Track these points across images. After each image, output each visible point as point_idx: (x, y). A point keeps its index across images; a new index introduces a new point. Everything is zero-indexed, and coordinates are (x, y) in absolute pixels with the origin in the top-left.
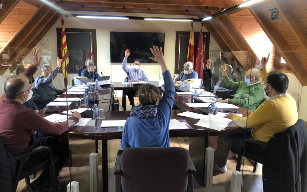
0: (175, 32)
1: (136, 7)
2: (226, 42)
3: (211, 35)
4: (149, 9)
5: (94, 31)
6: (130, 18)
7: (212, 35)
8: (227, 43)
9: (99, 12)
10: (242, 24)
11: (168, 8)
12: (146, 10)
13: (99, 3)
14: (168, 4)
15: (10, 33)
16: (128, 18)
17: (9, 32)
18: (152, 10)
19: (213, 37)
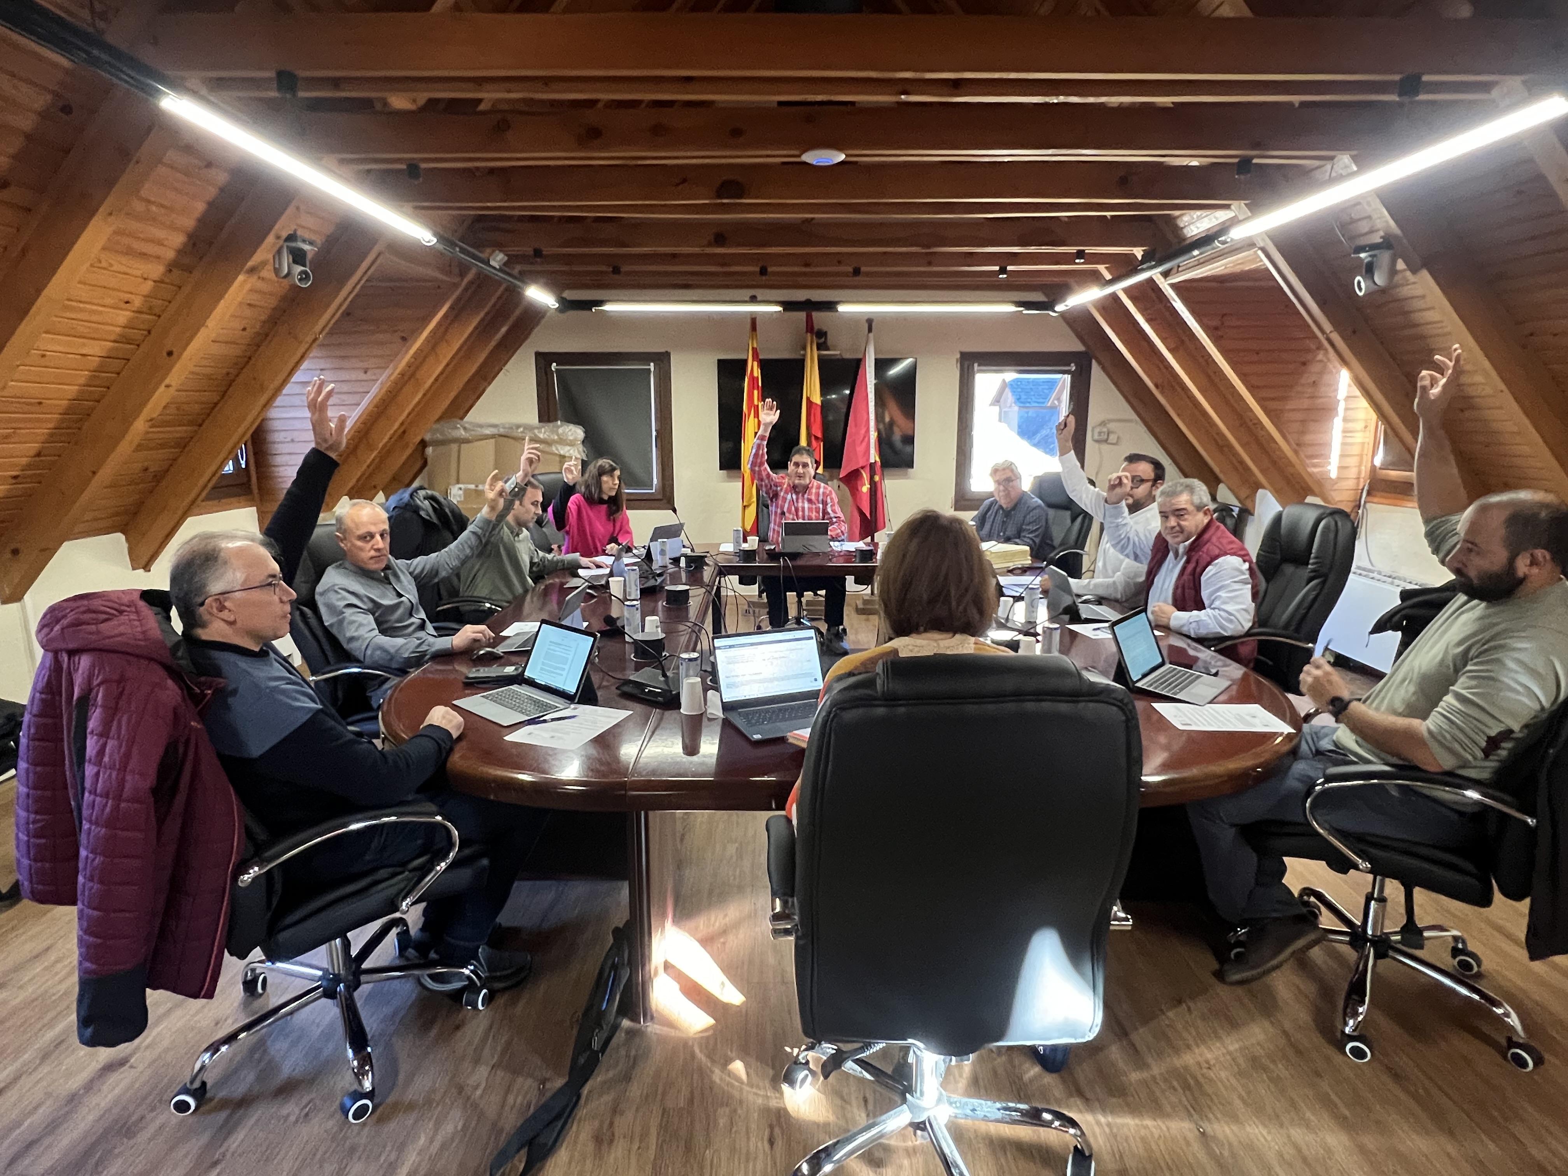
0: (958, 356)
1: (807, 265)
2: (1157, 386)
3: (1094, 363)
4: (857, 272)
5: (662, 359)
6: (788, 306)
7: (1099, 362)
8: (1162, 393)
9: (680, 291)
10: (1224, 315)
11: (930, 264)
12: (846, 274)
13: (674, 256)
14: (929, 247)
15: (369, 373)
16: (779, 309)
17: (366, 372)
18: (868, 274)
19: (1104, 369)
